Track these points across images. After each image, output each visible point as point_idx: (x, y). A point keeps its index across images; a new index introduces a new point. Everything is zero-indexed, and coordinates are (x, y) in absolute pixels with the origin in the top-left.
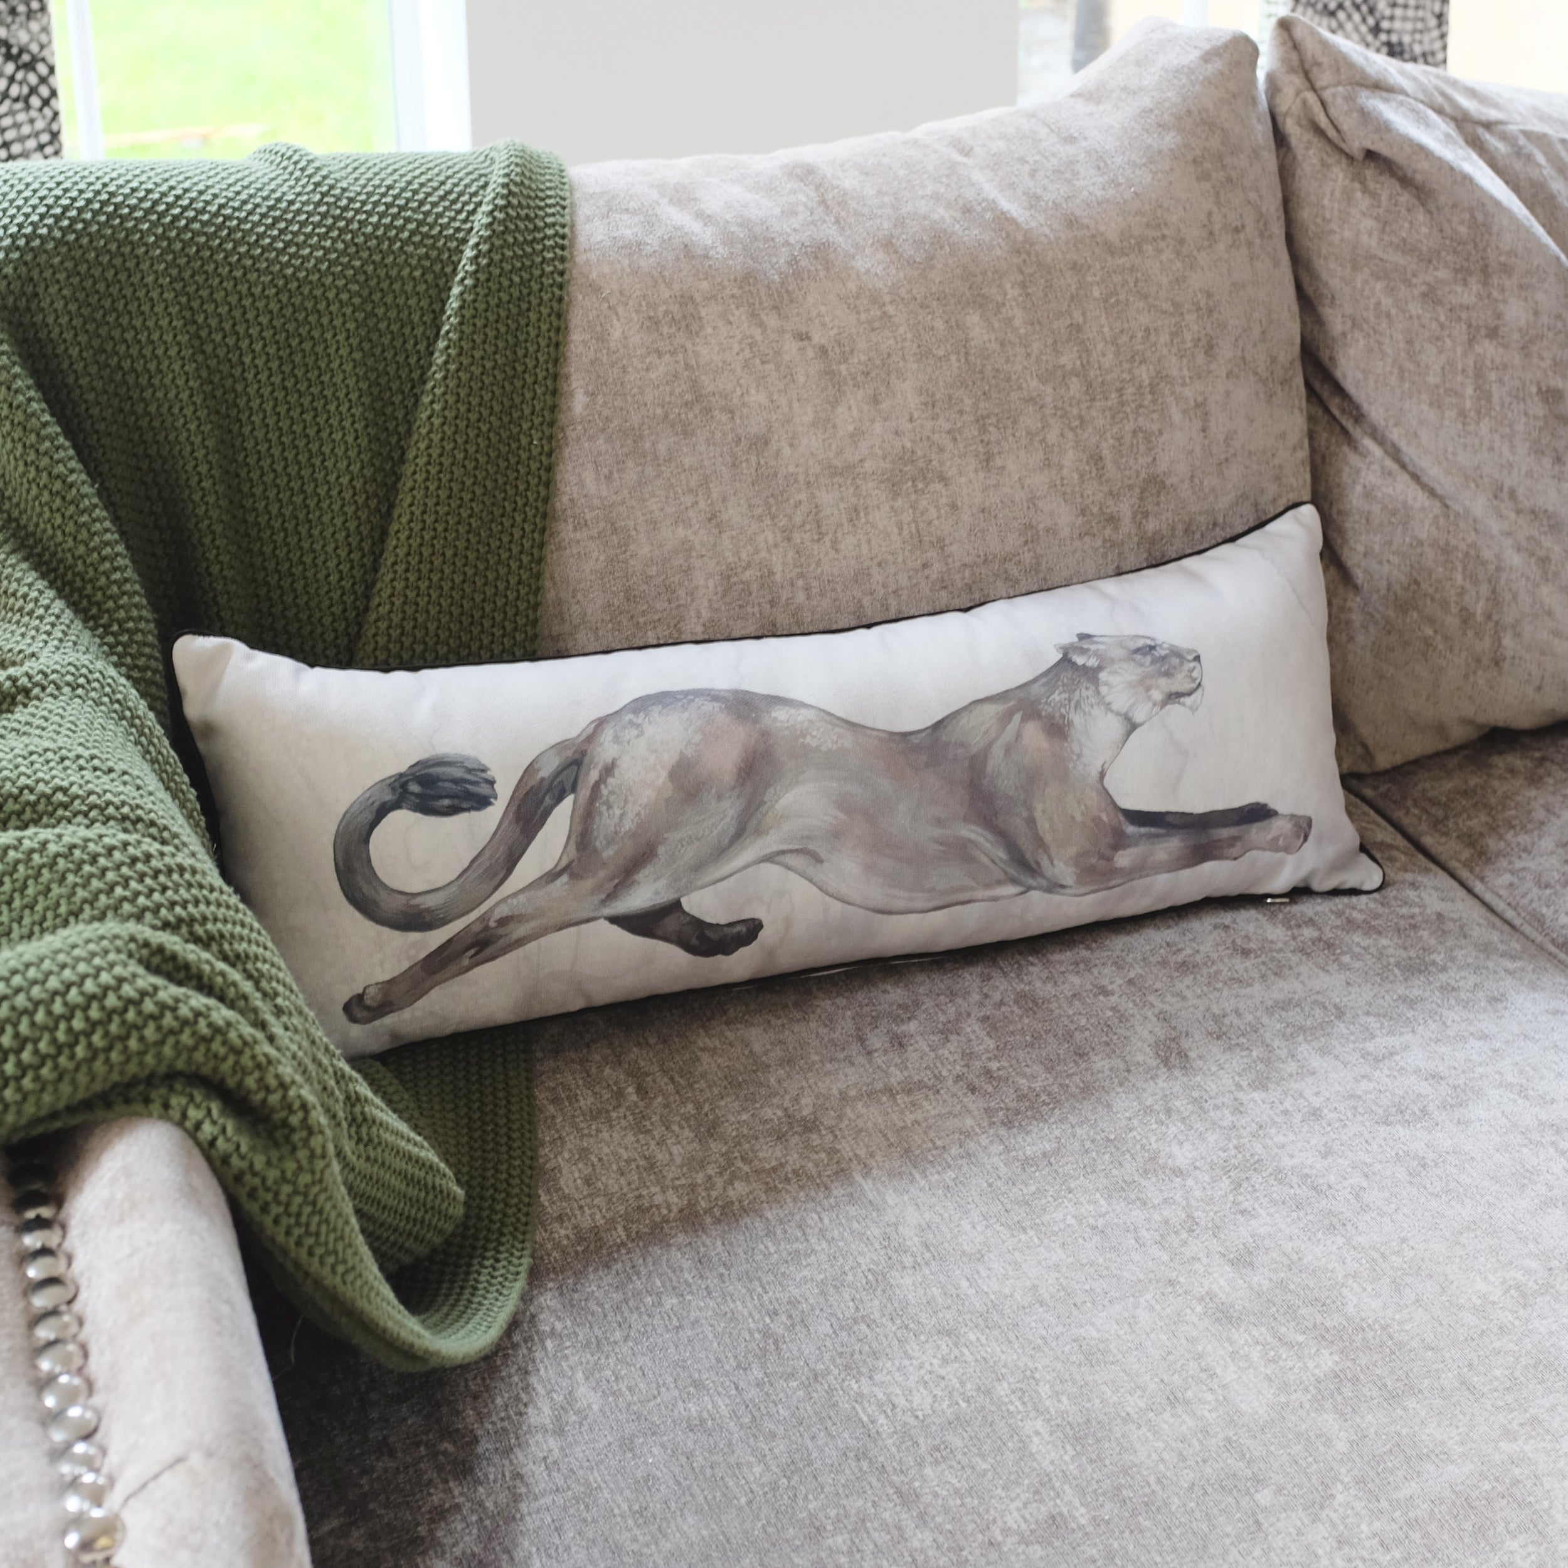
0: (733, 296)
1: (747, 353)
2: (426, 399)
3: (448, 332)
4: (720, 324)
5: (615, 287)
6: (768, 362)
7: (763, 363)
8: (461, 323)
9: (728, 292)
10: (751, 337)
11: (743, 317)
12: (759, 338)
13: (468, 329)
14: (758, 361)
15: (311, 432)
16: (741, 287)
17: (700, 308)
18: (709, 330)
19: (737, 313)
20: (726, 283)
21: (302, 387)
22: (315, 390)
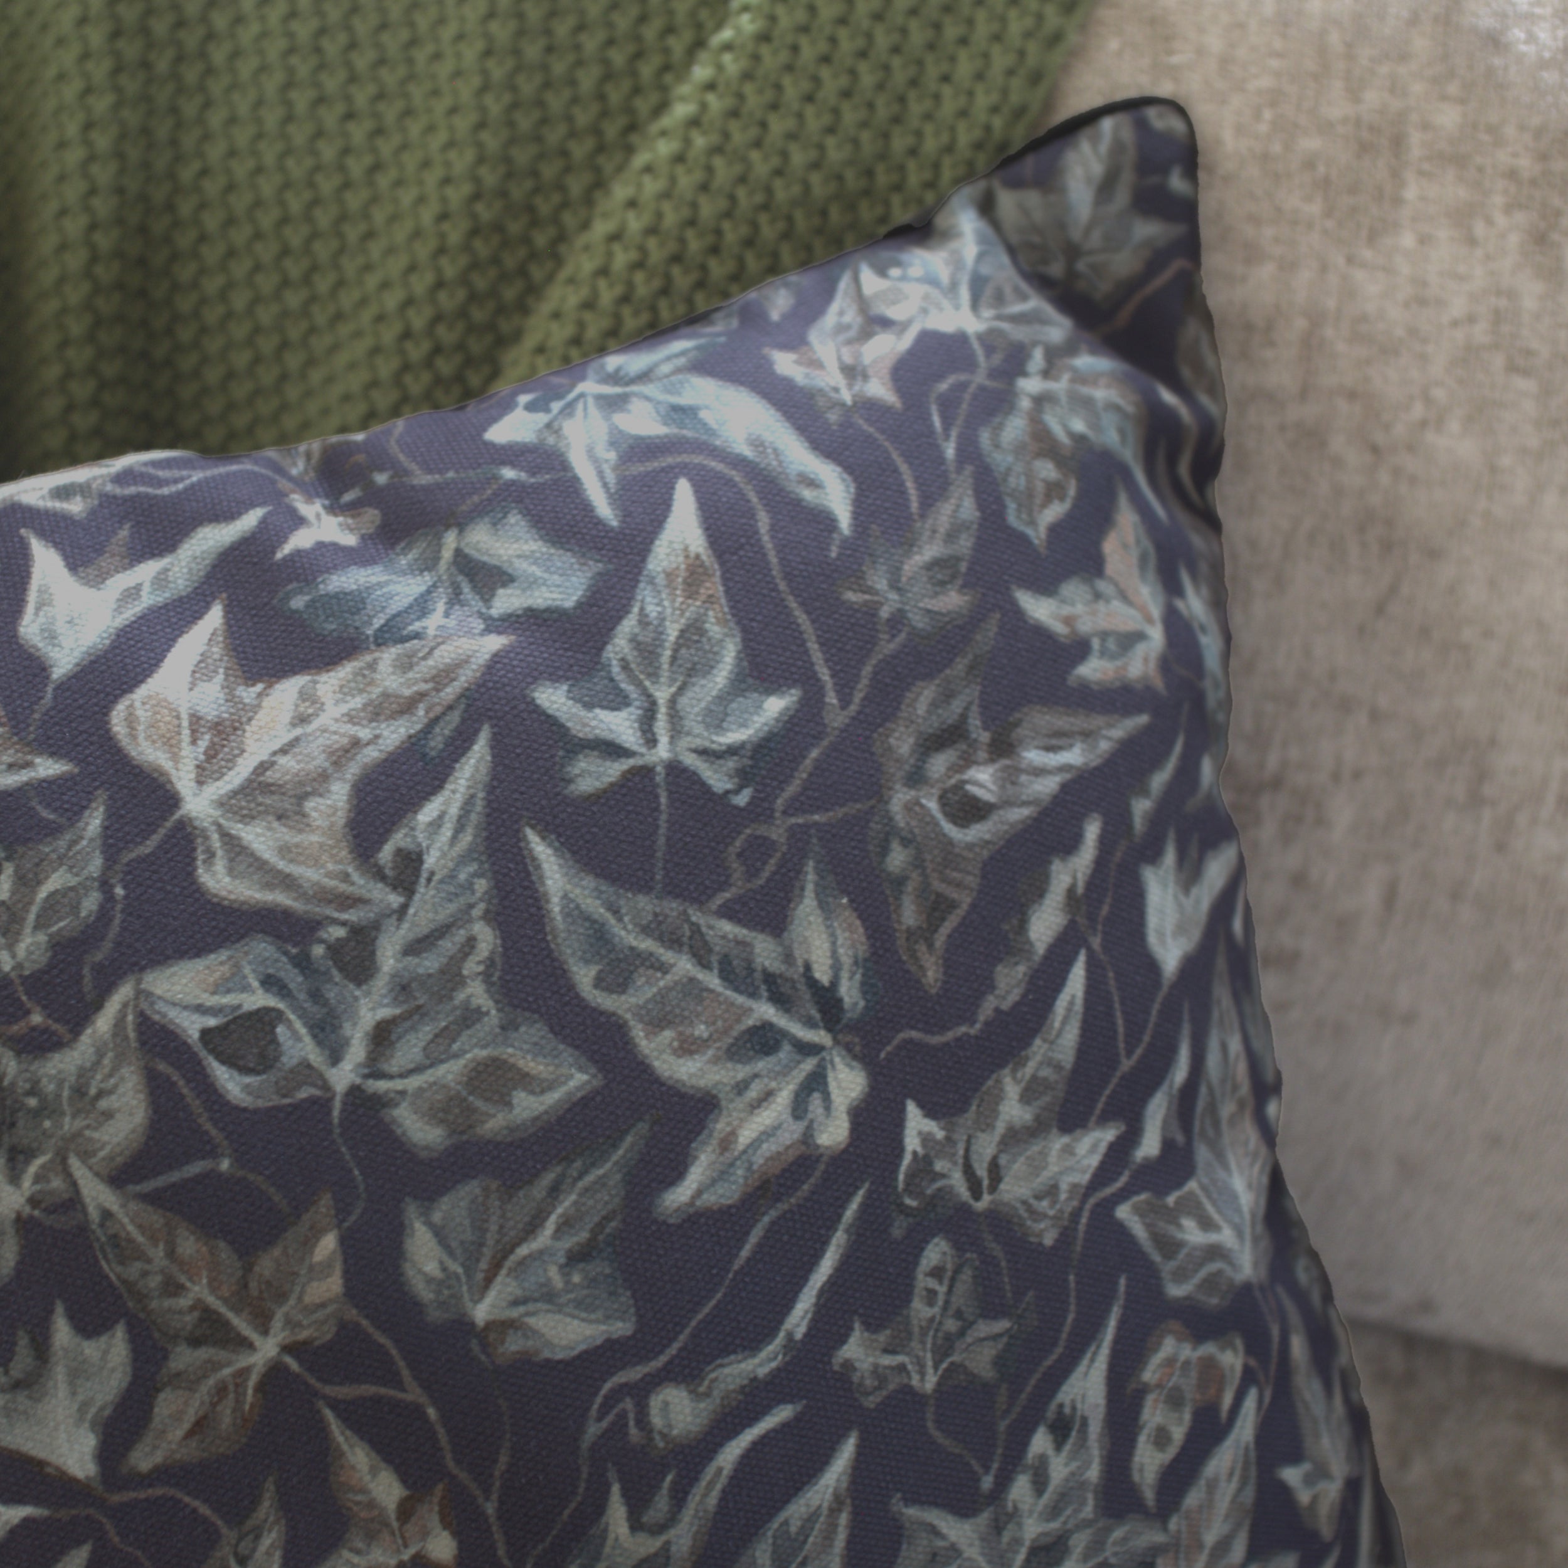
0: (1512, 174)
1: (1480, 333)
2: (621, 192)
3: (728, 47)
4: (1443, 233)
5: (1215, 43)
6: (1526, 373)
7: (1512, 368)
8: (764, 37)
9: (1503, 157)
10: (1511, 294)
11: (1514, 239)
12: (1529, 303)
13: (771, 60)
14: (1498, 361)
15: (356, 167)
16: (1544, 157)
17: (1410, 176)
18: (1408, 240)
19: (1501, 220)
20: (1510, 131)
21: (362, 61)
22: (390, 78)
